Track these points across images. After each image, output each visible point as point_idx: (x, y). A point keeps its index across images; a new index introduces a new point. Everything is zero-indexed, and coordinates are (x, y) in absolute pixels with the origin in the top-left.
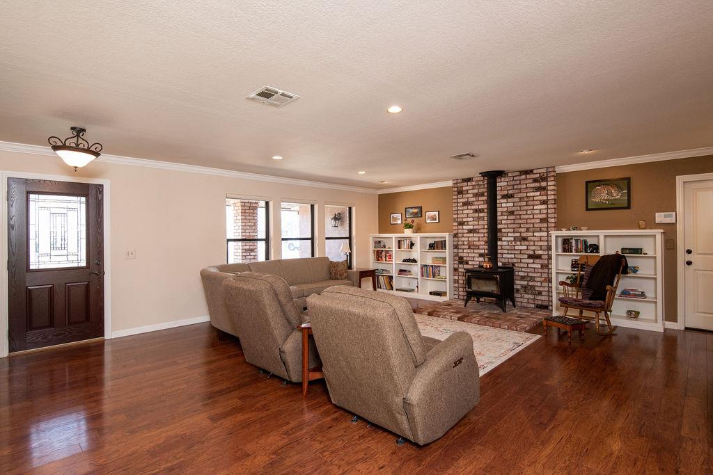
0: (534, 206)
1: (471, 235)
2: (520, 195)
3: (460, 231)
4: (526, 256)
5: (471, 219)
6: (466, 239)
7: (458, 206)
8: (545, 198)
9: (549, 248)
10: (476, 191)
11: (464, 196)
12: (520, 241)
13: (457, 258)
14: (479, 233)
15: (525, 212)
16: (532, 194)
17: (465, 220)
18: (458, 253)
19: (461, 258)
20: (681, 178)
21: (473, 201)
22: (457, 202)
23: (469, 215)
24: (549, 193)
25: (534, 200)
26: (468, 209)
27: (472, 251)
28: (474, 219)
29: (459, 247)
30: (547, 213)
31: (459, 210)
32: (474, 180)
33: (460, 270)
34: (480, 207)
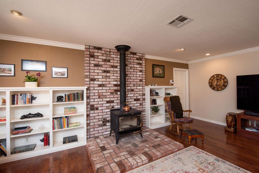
0: (137, 72)
1: (101, 88)
2: (131, 65)
3: (91, 85)
4: (133, 100)
5: (101, 77)
6: (97, 91)
7: (90, 66)
8: (141, 69)
9: (144, 95)
10: (104, 58)
11: (95, 59)
12: (130, 92)
13: (89, 106)
14: (106, 87)
15: (133, 76)
16: (136, 66)
17: (96, 77)
18: (90, 102)
19: (92, 106)
20: (174, 69)
21: (102, 65)
22: (90, 63)
23: (99, 74)
24: (143, 67)
25: (137, 69)
26: (98, 69)
27: (101, 100)
28: (103, 77)
29: (91, 97)
30: (142, 77)
31: (91, 69)
32: (103, 49)
33: (91, 115)
34: (108, 69)
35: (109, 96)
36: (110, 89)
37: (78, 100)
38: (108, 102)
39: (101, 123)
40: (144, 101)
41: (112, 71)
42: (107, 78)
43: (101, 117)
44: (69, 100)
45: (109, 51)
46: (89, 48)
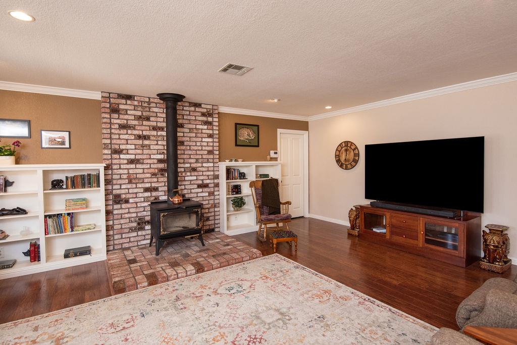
0: (202, 138)
1: (133, 166)
2: (190, 126)
3: (114, 161)
4: (196, 186)
5: (133, 147)
6: (126, 171)
7: (111, 129)
8: (211, 132)
9: (217, 177)
10: (139, 113)
11: (121, 116)
12: (190, 172)
13: (111, 197)
14: (143, 163)
15: (194, 144)
16: (201, 127)
17: (122, 147)
18: (113, 190)
19: (118, 196)
20: (279, 131)
21: (135, 125)
22: (110, 123)
23: (129, 142)
24: (215, 128)
25: (202, 133)
26: (127, 134)
27: (134, 186)
28: (137, 147)
29: (115, 182)
30: (213, 146)
31: (113, 133)
32: (135, 99)
33: (115, 212)
34: (145, 133)
35: (149, 180)
36: (150, 168)
37: (91, 187)
38: (146, 190)
39: (135, 224)
40: (216, 189)
41: (154, 136)
42: (145, 148)
43: (134, 215)
44: (74, 186)
45: (147, 102)
46: (109, 97)
